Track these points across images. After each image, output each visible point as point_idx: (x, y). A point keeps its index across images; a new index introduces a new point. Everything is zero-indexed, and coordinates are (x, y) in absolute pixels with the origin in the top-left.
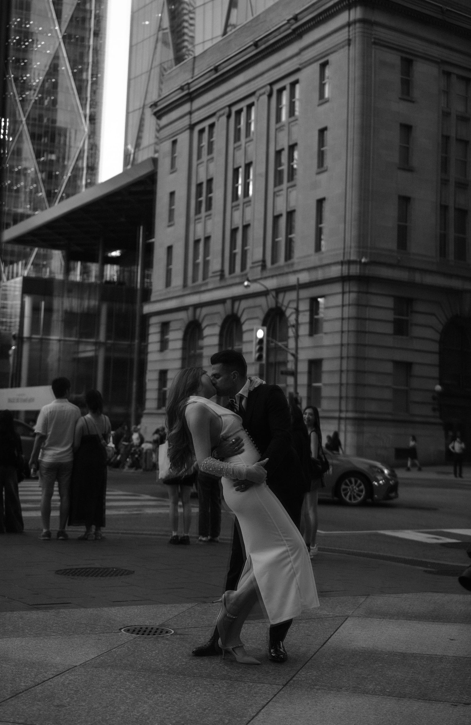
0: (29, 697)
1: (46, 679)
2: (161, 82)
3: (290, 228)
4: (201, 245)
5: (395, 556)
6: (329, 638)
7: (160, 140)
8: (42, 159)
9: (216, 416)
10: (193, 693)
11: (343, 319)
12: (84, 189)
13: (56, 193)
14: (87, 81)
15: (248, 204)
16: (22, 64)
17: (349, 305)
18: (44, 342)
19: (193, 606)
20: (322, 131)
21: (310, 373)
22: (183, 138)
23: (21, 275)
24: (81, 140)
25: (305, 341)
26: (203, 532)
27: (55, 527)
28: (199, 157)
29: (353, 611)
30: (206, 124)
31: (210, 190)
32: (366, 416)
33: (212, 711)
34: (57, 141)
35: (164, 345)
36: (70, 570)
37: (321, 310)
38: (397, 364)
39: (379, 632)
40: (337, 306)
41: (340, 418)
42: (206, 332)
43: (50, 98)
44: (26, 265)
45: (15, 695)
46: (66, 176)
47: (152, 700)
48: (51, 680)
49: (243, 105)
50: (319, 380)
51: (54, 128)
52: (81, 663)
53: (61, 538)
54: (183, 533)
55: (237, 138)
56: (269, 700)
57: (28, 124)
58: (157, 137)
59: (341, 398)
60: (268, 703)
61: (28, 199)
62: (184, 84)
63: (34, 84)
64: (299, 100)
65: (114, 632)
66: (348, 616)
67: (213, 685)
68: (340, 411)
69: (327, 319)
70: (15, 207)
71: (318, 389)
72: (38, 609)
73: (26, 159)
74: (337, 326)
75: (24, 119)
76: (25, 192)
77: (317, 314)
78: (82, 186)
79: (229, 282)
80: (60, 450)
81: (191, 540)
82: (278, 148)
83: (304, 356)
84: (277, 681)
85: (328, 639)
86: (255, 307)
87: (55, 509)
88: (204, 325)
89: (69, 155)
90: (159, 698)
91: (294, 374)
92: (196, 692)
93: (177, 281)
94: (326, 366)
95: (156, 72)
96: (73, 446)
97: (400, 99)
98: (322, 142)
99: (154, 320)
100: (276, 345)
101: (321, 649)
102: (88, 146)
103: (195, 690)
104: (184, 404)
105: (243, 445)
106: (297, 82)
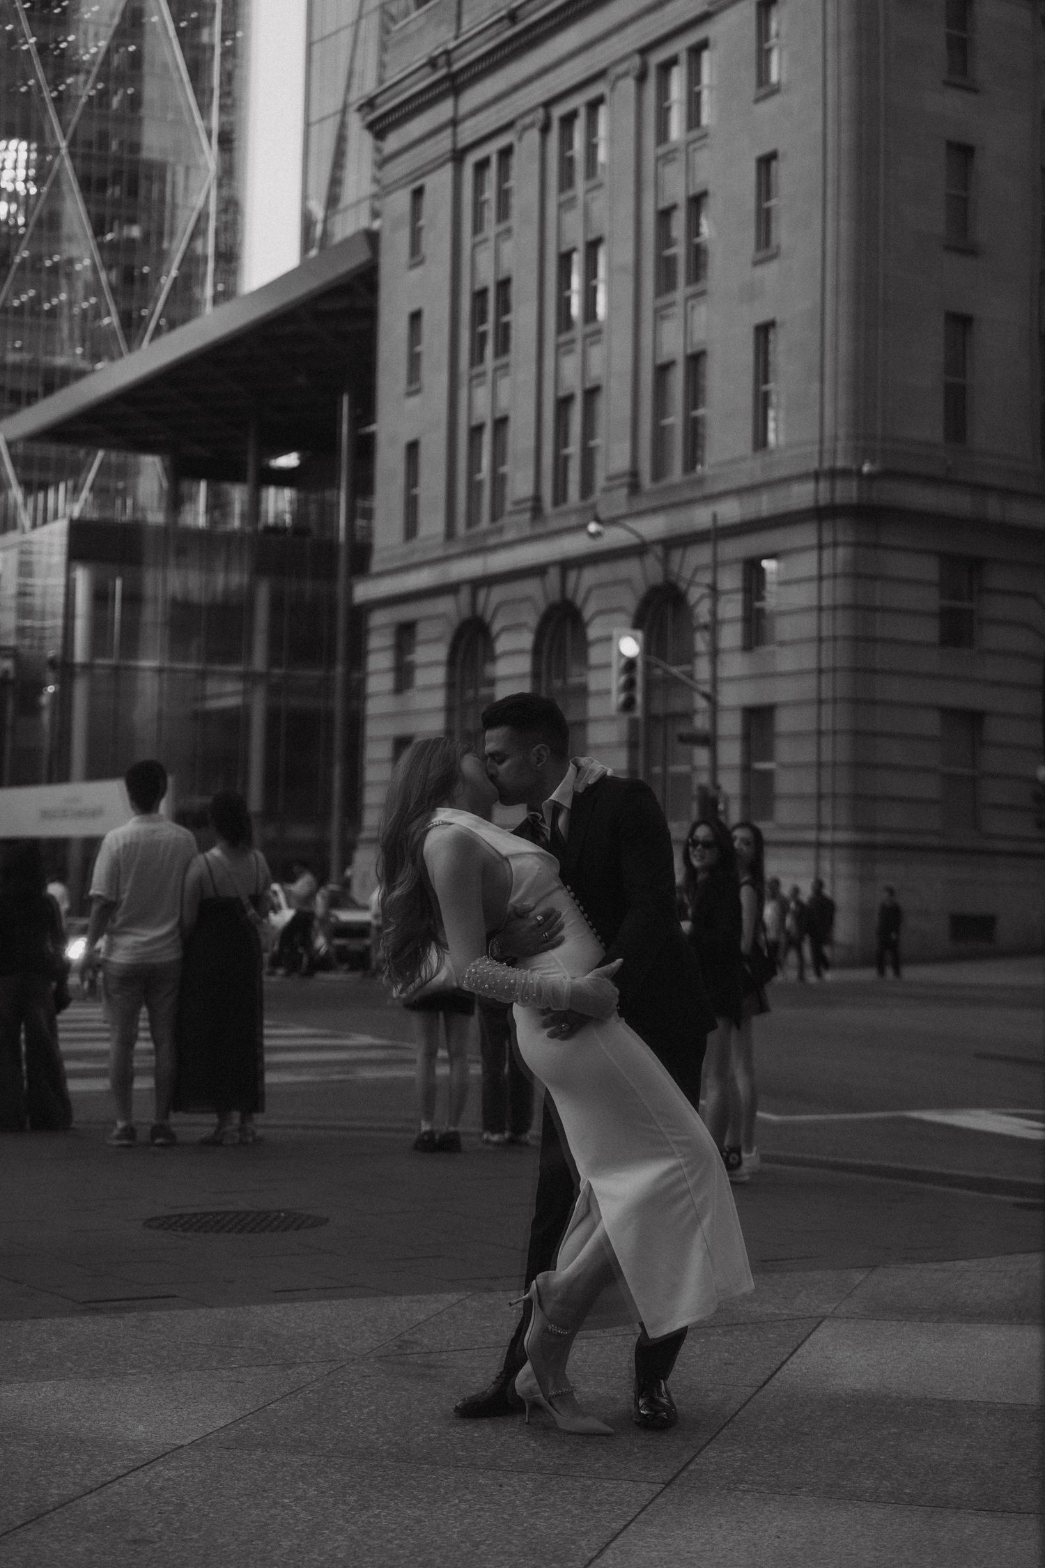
0: (68, 1521)
1: (109, 1478)
2: (384, 47)
3: (695, 394)
4: (487, 438)
5: (945, 1171)
6: (778, 1369)
7: (384, 188)
8: (109, 237)
9: (498, 857)
10: (452, 1506)
11: (820, 609)
12: (208, 308)
13: (142, 318)
14: (212, 48)
15: (596, 338)
16: (57, 11)
17: (835, 576)
18: (122, 676)
19: (461, 1300)
20: (766, 162)
21: (746, 738)
22: (439, 184)
23: (64, 516)
24: (201, 189)
25: (734, 665)
26: (492, 1123)
27: (145, 1113)
28: (478, 227)
29: (835, 1305)
30: (491, 149)
31: (504, 306)
32: (880, 838)
33: (495, 1547)
34: (142, 192)
35: (403, 676)
36: (177, 1218)
37: (771, 587)
38: (950, 714)
39: (895, 1352)
40: (808, 580)
41: (819, 845)
42: (502, 644)
43: (125, 92)
44: (76, 490)
45: (37, 1517)
46: (167, 276)
47: (355, 1523)
48: (121, 1480)
49: (578, 101)
50: (768, 755)
51: (136, 163)
52: (195, 1438)
53: (159, 1141)
54: (446, 1124)
55: (566, 181)
56: (629, 1518)
57: (72, 155)
58: (376, 181)
59: (820, 797)
60: (626, 1527)
61: (77, 333)
62: (436, 53)
63: (86, 58)
64: (711, 88)
65: (274, 1362)
66: (824, 1318)
67: (501, 1486)
68: (820, 828)
69: (782, 608)
70: (47, 353)
71: (768, 776)
72: (97, 1311)
73: (70, 239)
74: (807, 625)
75: (63, 144)
76: (71, 317)
77: (761, 598)
78: (205, 300)
79: (554, 524)
80: (149, 934)
81: (463, 1139)
82: (664, 204)
83: (732, 697)
84: (651, 1474)
85: (775, 1373)
86: (617, 582)
87: (144, 1072)
88: (496, 627)
89: (172, 225)
90: (372, 1520)
91: (709, 740)
92: (460, 1502)
93: (432, 523)
94: (785, 722)
95: (371, 27)
96: (180, 924)
97: (947, 83)
98: (765, 187)
99: (379, 618)
100: (666, 672)
101: (757, 1396)
102: (217, 205)
103: (458, 1497)
104: (423, 827)
105: (561, 927)
106: (703, 45)
